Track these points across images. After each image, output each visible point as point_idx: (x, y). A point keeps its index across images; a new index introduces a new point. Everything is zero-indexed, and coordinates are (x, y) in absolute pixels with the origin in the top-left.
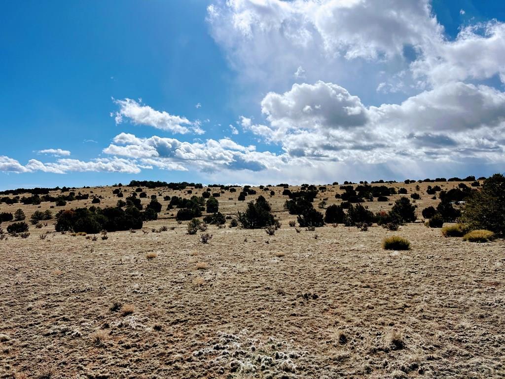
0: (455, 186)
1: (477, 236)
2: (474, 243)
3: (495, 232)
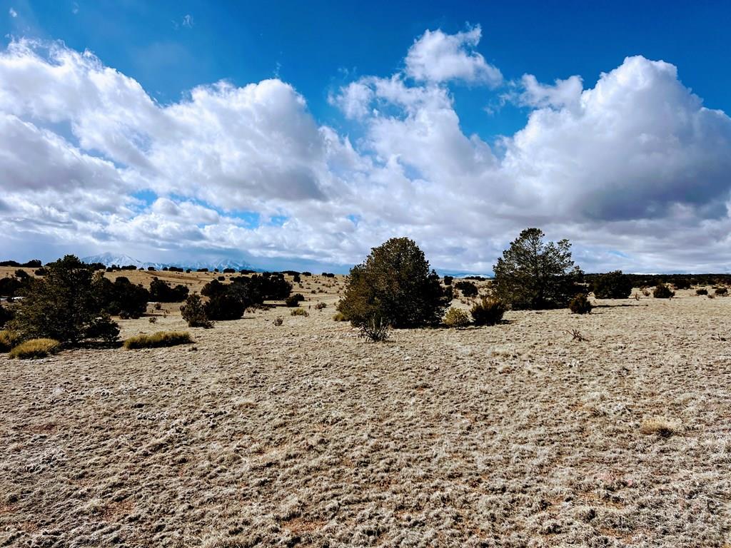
0: (10, 273)
1: (32, 348)
2: (27, 361)
3: (61, 342)
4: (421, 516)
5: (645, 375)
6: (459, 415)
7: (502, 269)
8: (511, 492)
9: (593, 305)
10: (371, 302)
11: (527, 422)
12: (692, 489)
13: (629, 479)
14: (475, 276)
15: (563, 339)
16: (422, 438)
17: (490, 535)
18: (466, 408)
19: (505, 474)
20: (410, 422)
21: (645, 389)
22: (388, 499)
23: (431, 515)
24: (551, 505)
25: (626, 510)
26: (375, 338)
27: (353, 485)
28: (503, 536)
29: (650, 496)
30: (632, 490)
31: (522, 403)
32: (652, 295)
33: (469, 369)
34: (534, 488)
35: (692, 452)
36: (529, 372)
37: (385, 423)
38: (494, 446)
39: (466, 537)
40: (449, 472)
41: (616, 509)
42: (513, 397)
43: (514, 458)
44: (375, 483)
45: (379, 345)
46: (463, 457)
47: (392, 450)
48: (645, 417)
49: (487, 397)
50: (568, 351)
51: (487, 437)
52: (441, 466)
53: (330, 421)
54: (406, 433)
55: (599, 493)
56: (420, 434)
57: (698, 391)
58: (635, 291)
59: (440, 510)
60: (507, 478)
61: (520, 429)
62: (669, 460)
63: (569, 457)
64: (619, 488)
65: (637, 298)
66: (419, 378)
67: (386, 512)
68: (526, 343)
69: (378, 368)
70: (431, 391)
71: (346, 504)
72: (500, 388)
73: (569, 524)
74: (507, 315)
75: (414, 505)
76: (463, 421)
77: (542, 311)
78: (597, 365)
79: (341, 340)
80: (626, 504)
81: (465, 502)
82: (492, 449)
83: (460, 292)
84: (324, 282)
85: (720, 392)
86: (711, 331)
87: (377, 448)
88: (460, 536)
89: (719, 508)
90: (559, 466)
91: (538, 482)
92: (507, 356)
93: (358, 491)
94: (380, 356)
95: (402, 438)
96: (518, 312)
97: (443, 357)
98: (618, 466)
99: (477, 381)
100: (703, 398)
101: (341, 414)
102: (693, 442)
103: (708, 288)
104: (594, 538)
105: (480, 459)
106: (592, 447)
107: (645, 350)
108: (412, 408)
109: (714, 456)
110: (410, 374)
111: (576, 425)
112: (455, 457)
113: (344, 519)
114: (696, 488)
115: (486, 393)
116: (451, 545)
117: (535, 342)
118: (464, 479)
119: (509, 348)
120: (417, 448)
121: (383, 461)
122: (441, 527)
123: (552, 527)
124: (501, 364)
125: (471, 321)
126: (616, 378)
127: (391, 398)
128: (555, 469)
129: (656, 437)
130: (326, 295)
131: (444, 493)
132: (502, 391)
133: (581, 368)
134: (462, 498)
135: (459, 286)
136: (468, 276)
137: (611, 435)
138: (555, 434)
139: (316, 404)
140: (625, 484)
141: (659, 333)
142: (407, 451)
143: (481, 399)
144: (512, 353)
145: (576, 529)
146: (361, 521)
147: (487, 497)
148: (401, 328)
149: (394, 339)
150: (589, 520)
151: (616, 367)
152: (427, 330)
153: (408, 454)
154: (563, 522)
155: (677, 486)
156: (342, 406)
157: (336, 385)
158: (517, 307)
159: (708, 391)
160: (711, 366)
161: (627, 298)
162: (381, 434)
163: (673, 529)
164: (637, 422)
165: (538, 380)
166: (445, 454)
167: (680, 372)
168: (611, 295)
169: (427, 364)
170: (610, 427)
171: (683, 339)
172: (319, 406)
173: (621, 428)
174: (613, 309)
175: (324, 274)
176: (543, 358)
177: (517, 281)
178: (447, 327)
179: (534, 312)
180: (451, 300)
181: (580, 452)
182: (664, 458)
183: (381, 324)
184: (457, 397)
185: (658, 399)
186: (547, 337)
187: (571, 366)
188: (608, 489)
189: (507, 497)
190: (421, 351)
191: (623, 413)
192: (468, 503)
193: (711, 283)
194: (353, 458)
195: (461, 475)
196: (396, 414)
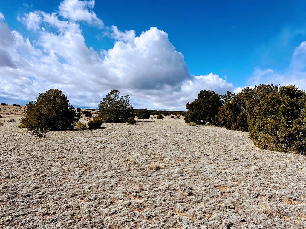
4: (56, 217)
5: (153, 147)
6: (78, 169)
7: (102, 106)
8: (99, 199)
9: (137, 121)
10: (39, 119)
11: (108, 169)
12: (166, 189)
13: (144, 187)
14: (91, 109)
15: (124, 134)
16: (60, 180)
17: (88, 220)
18: (82, 165)
19: (97, 192)
20: (54, 174)
21: (152, 152)
22: (39, 211)
23: (61, 215)
24: (115, 202)
25: (143, 200)
26: (40, 136)
27: (21, 207)
28: (93, 219)
29: (151, 193)
30: (145, 192)
31: (106, 161)
32: (157, 118)
33: (85, 148)
34: (108, 196)
35: (166, 175)
36: (110, 148)
37: (41, 175)
38: (93, 181)
39: (77, 222)
40: (71, 195)
41: (139, 200)
42: (102, 159)
43: (101, 185)
44: (33, 204)
45: (42, 139)
46: (79, 187)
47: (44, 188)
48: (152, 163)
49: (92, 160)
50: (126, 139)
51: (90, 177)
52: (68, 192)
53: (11, 177)
54: (52, 179)
55: (133, 195)
56: (59, 179)
57: (169, 152)
58: (151, 116)
59: (65, 212)
60: (97, 194)
61: (104, 172)
62: (159, 179)
63: (123, 182)
64: (141, 192)
65: (152, 119)
66: (61, 153)
67: (37, 218)
68: (110, 136)
69: (41, 150)
70: (66, 159)
71: (16, 217)
72: (97, 156)
73: (121, 209)
74: (103, 125)
75: (53, 212)
76: (80, 171)
77: (118, 123)
78: (136, 144)
79: (21, 137)
80: (143, 198)
81: (78, 207)
82: (92, 182)
83: (84, 115)
84: (14, 109)
85: (176, 152)
86: (175, 131)
87: (36, 188)
88: (74, 223)
89: (174, 195)
90: (119, 186)
91: (110, 193)
92: (102, 142)
93: (24, 210)
94: (42, 144)
95: (50, 182)
96: (108, 124)
97: (73, 144)
98: (141, 183)
99: (88, 153)
100: (171, 154)
101: (17, 173)
102: (167, 171)
103: (174, 116)
104: (131, 213)
105: (86, 187)
106: (132, 176)
107: (153, 138)
108: (56, 167)
109: (173, 175)
110: (57, 152)
111: (127, 168)
112: (75, 187)
113: (14, 224)
114: (167, 188)
115: (91, 158)
116: (69, 228)
117: (114, 136)
118: (78, 197)
119: (103, 139)
120: (57, 185)
121: (39, 193)
122: (65, 220)
123: (114, 212)
124: (99, 145)
125: (88, 128)
126: (143, 149)
127: (46, 164)
128: (117, 187)
129: (155, 170)
130: (15, 115)
131: (68, 204)
132: (98, 157)
133: (130, 146)
134: (76, 205)
135: (84, 112)
136: (88, 108)
137: (139, 171)
138: (118, 173)
139: (3, 169)
140: (143, 190)
141: (158, 132)
142: (52, 187)
143: (89, 161)
144: (104, 141)
145: (124, 211)
146: (24, 224)
147: (88, 203)
148: (54, 131)
149: (50, 136)
150: (129, 206)
151: (143, 145)
152: (67, 132)
153: (51, 189)
154: (119, 209)
155: (161, 188)
156: (19, 169)
157: (16, 159)
158: (108, 122)
159: (172, 152)
160: (174, 143)
161: (149, 119)
162: (39, 181)
163: (158, 205)
164: (149, 165)
165: (114, 151)
166: (70, 187)
167: (164, 146)
168: (143, 117)
169: (65, 147)
170: (139, 168)
171: (166, 133)
172: (5, 170)
173: (143, 168)
174: (144, 123)
175: (14, 105)
176: (116, 142)
177: (108, 111)
178: (77, 131)
179: (114, 124)
180: (80, 118)
181: (127, 179)
182: (157, 178)
183: (44, 129)
184: (78, 161)
185: (156, 156)
186: (118, 134)
187: (127, 145)
188: (137, 193)
189: (97, 202)
190: (63, 141)
191: (144, 162)
192: (79, 207)
193: (175, 114)
194: (22, 194)
195: (77, 195)
196: (48, 171)
